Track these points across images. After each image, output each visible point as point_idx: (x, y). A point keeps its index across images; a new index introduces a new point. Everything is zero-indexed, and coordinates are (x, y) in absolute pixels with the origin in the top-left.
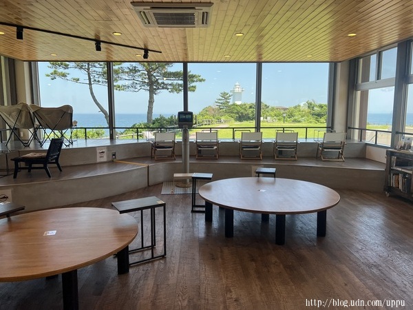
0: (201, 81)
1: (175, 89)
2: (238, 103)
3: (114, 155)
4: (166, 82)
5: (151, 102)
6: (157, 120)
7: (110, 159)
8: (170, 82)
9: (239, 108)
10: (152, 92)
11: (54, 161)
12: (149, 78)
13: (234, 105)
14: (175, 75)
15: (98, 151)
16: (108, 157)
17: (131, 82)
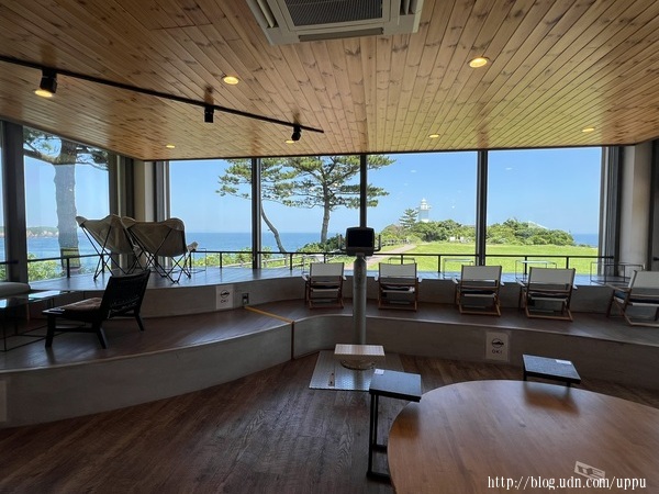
0: (383, 194)
1: (353, 203)
2: (426, 221)
3: (245, 298)
4: (343, 196)
5: (326, 219)
6: (333, 239)
7: (239, 304)
8: (348, 197)
9: (426, 227)
10: (327, 207)
11: (132, 312)
12: (325, 193)
13: (421, 223)
14: (353, 188)
15: (218, 292)
16: (235, 301)
17: (305, 197)
